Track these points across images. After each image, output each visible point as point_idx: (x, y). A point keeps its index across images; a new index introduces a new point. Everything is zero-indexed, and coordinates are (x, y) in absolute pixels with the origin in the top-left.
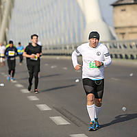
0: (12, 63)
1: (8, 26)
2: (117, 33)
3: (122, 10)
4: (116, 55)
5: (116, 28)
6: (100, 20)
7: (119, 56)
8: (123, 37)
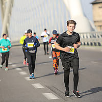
0: (32, 56)
1: (8, 21)
2: (96, 26)
3: (100, 8)
4: (95, 43)
5: (95, 22)
6: (82, 16)
7: (97, 44)
8: (101, 29)
